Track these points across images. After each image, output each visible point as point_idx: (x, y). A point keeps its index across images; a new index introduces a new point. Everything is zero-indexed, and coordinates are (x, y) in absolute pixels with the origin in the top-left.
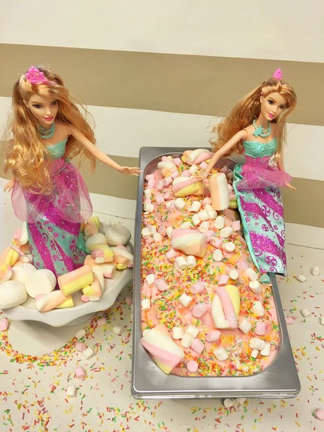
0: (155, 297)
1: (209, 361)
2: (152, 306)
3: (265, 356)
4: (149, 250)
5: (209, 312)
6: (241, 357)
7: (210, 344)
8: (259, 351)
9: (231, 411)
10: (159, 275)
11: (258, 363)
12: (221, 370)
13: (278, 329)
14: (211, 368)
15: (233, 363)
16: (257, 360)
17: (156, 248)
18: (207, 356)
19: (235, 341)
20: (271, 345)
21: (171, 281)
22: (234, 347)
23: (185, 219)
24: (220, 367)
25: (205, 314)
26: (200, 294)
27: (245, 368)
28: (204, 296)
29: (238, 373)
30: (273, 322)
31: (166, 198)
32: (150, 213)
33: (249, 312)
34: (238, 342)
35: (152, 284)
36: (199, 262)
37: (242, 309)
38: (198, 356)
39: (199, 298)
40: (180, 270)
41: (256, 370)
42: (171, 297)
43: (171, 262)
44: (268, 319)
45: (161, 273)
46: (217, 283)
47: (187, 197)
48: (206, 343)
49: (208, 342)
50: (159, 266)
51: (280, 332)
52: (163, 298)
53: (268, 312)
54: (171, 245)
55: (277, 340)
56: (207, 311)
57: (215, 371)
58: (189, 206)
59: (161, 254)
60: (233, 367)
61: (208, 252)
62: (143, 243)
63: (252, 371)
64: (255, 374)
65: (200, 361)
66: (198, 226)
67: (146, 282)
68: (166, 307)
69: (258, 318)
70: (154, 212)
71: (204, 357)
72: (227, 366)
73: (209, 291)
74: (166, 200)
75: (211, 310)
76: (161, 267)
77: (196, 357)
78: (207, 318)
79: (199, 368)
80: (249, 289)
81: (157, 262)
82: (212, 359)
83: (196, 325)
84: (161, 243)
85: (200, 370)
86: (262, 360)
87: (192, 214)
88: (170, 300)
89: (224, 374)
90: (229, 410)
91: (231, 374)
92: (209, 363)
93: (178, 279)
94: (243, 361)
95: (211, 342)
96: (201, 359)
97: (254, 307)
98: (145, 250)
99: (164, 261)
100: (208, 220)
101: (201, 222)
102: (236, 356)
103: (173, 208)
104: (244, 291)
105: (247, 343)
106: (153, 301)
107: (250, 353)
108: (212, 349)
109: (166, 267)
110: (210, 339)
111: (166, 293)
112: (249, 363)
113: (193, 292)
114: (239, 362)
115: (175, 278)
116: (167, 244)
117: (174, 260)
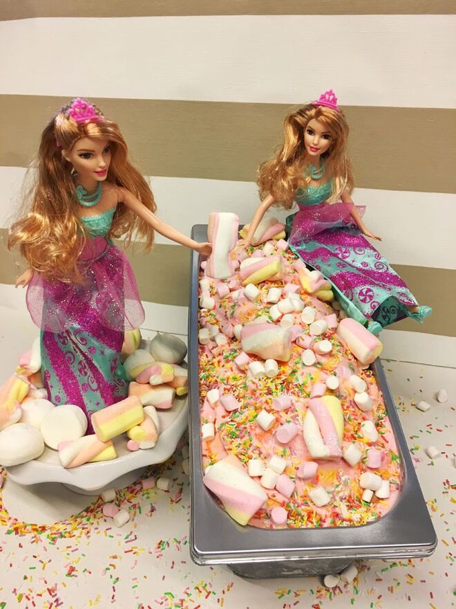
0: (220, 421)
1: (303, 507)
2: (217, 434)
3: (382, 499)
4: (210, 358)
5: (299, 436)
6: (349, 501)
7: (303, 483)
8: (374, 492)
9: (335, 594)
10: (225, 389)
11: (373, 510)
12: (321, 519)
13: (398, 460)
14: (305, 518)
15: (337, 510)
16: (371, 504)
17: (220, 354)
18: (300, 501)
19: (339, 478)
20: (391, 483)
21: (244, 397)
22: (337, 486)
23: (260, 313)
24: (319, 515)
25: (293, 439)
26: (286, 411)
27: (355, 515)
28: (292, 415)
29: (345, 524)
30: (391, 451)
31: (231, 287)
32: (209, 311)
33: (356, 436)
34: (343, 478)
35: (216, 403)
36: (282, 369)
37: (347, 433)
38: (287, 501)
39: (284, 417)
40: (257, 381)
41: (371, 519)
42: (245, 418)
43: (243, 372)
44: (383, 447)
45: (229, 387)
46: (309, 395)
47: (261, 283)
48: (297, 481)
49: (300, 479)
50: (225, 377)
51: (401, 466)
52: (232, 421)
53: (382, 436)
54: (241, 349)
55: (399, 477)
56: (297, 435)
57: (312, 523)
58: (265, 296)
59: (228, 361)
60: (337, 515)
61: (295, 354)
62: (200, 350)
63: (366, 520)
64: (369, 523)
65: (290, 507)
66: (278, 321)
67: (208, 400)
68: (238, 433)
69: (370, 445)
70: (214, 308)
71: (295, 502)
72: (329, 514)
73: (299, 406)
74: (231, 290)
75: (302, 432)
76: (228, 378)
77: (284, 502)
78: (298, 445)
79: (288, 518)
80: (355, 404)
81: (221, 372)
82: (306, 504)
83: (282, 456)
84: (227, 346)
85: (289, 522)
86: (379, 505)
87: (269, 306)
88: (242, 424)
89: (325, 525)
90: (331, 590)
91: (335, 525)
92: (303, 510)
93: (253, 392)
94: (351, 507)
95: (304, 479)
96: (292, 505)
97: (362, 429)
98: (203, 359)
99: (232, 370)
100: (292, 312)
101: (283, 315)
102: (342, 499)
103: (241, 299)
104: (348, 407)
105: (355, 480)
106: (217, 426)
107: (361, 495)
108: (307, 491)
109: (235, 379)
110: (303, 473)
111: (237, 413)
112: (360, 509)
113: (276, 409)
114: (346, 508)
115: (249, 392)
116: (236, 348)
117: (246, 367)
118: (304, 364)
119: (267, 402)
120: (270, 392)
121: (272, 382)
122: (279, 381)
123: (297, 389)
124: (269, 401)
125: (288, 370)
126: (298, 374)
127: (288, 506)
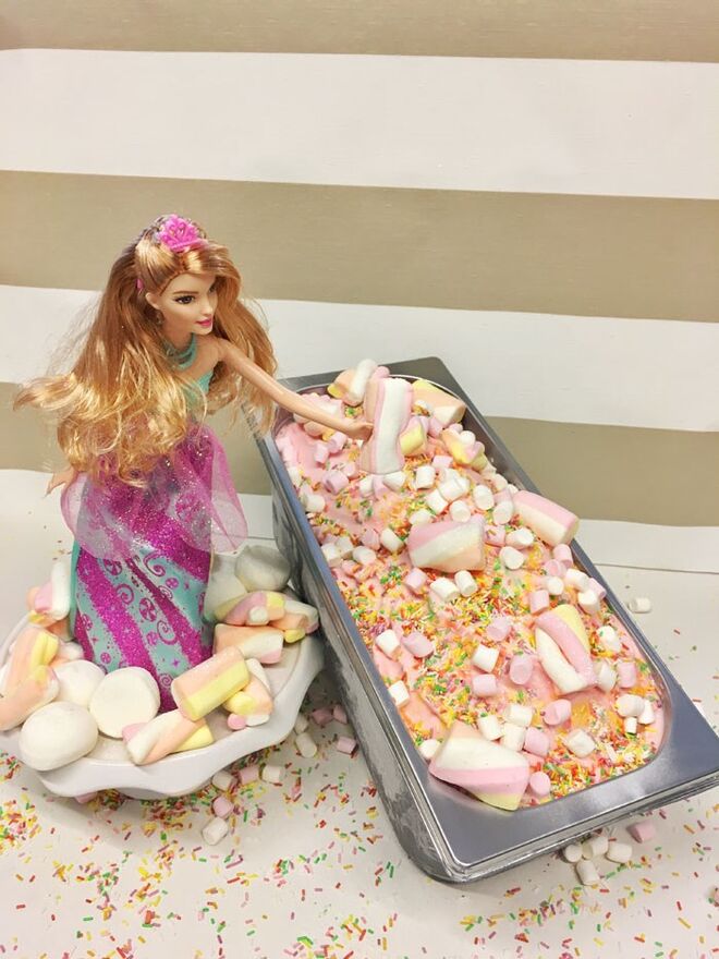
0: (413, 675)
1: (564, 764)
3: (648, 725)
4: (350, 586)
5: (538, 668)
6: (611, 739)
7: (553, 731)
8: (638, 718)
10: (404, 628)
11: (642, 742)
12: (589, 774)
13: (648, 670)
14: (570, 778)
15: (603, 755)
16: (639, 735)
17: (370, 578)
18: (556, 756)
19: (593, 712)
20: (651, 701)
21: (436, 632)
22: (594, 723)
23: (413, 507)
24: (585, 768)
26: (508, 639)
27: (627, 754)
28: (516, 641)
29: (618, 770)
30: (637, 660)
31: (349, 475)
32: (318, 515)
33: (596, 651)
34: (598, 711)
35: (396, 651)
36: (480, 580)
38: (542, 761)
39: (511, 647)
40: (449, 606)
41: (646, 754)
42: (447, 662)
43: (422, 597)
45: (407, 623)
46: (528, 610)
48: (547, 731)
49: (549, 727)
50: (397, 609)
51: (654, 675)
52: (429, 670)
55: (656, 691)
56: (535, 668)
57: (581, 781)
58: (412, 480)
59: (389, 587)
60: (603, 762)
63: (641, 758)
64: (648, 761)
65: (548, 768)
66: (444, 513)
67: (379, 649)
68: (444, 685)
69: (615, 658)
70: (326, 509)
71: (552, 760)
72: (596, 763)
73: (520, 628)
74: (351, 479)
75: (541, 663)
76: (402, 611)
77: (539, 764)
80: (581, 608)
81: (375, 605)
82: (567, 759)
83: (519, 702)
84: (379, 564)
85: (554, 788)
86: (647, 734)
87: (421, 493)
88: (446, 671)
89: (597, 779)
91: (608, 775)
92: (565, 769)
93: (451, 624)
94: (617, 745)
95: (559, 726)
96: (550, 765)
97: (601, 639)
99: (404, 598)
100: (460, 498)
101: (450, 504)
102: (603, 739)
103: (381, 490)
105: (612, 710)
106: (411, 683)
107: (622, 727)
108: (561, 740)
109: (410, 609)
110: (557, 717)
111: (432, 658)
112: (629, 747)
113: (496, 640)
114: (612, 749)
115: (442, 623)
116: (395, 564)
117: (425, 589)
118: (507, 568)
119: (477, 632)
120: (476, 619)
121: (470, 602)
122: (481, 600)
123: (510, 606)
124: (480, 630)
125: (488, 581)
126: (504, 583)
127: (546, 767)
